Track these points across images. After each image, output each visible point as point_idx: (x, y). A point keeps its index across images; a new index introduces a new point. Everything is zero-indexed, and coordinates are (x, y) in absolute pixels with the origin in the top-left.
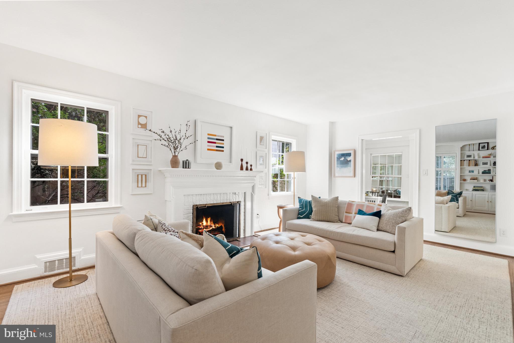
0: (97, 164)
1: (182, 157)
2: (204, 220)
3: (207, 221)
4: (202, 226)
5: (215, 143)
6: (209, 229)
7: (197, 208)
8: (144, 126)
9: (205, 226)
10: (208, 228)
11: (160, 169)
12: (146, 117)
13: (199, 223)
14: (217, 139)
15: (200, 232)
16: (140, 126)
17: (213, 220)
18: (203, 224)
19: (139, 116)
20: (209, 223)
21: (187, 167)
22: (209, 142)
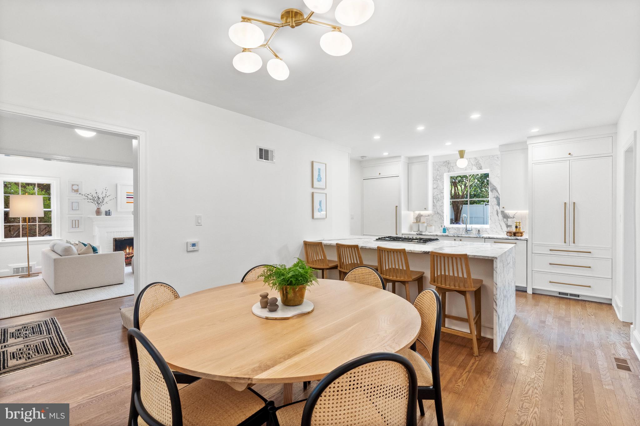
0: (43, 216)
1: (103, 209)
6: (131, 256)
7: (116, 240)
8: (77, 191)
11: (89, 216)
12: (78, 185)
16: (73, 191)
18: (126, 251)
19: (73, 185)
20: (131, 251)
21: (108, 215)
22: (127, 198)
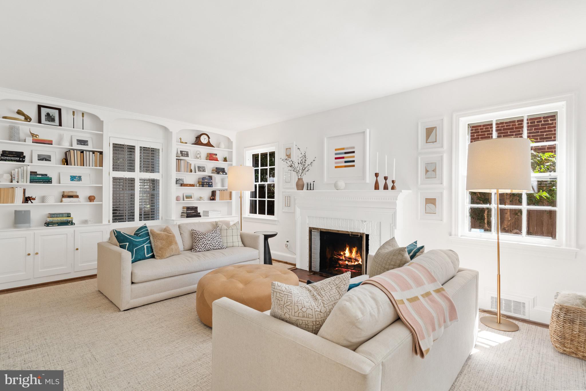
1: (307, 180)
2: (347, 249)
3: (351, 252)
4: (343, 257)
5: (343, 158)
6: (353, 264)
9: (348, 258)
10: (352, 262)
13: (340, 251)
14: (346, 153)
15: (340, 264)
17: (360, 252)
18: (344, 254)
19: (287, 149)
20: (354, 255)
21: (312, 189)
22: (336, 158)
